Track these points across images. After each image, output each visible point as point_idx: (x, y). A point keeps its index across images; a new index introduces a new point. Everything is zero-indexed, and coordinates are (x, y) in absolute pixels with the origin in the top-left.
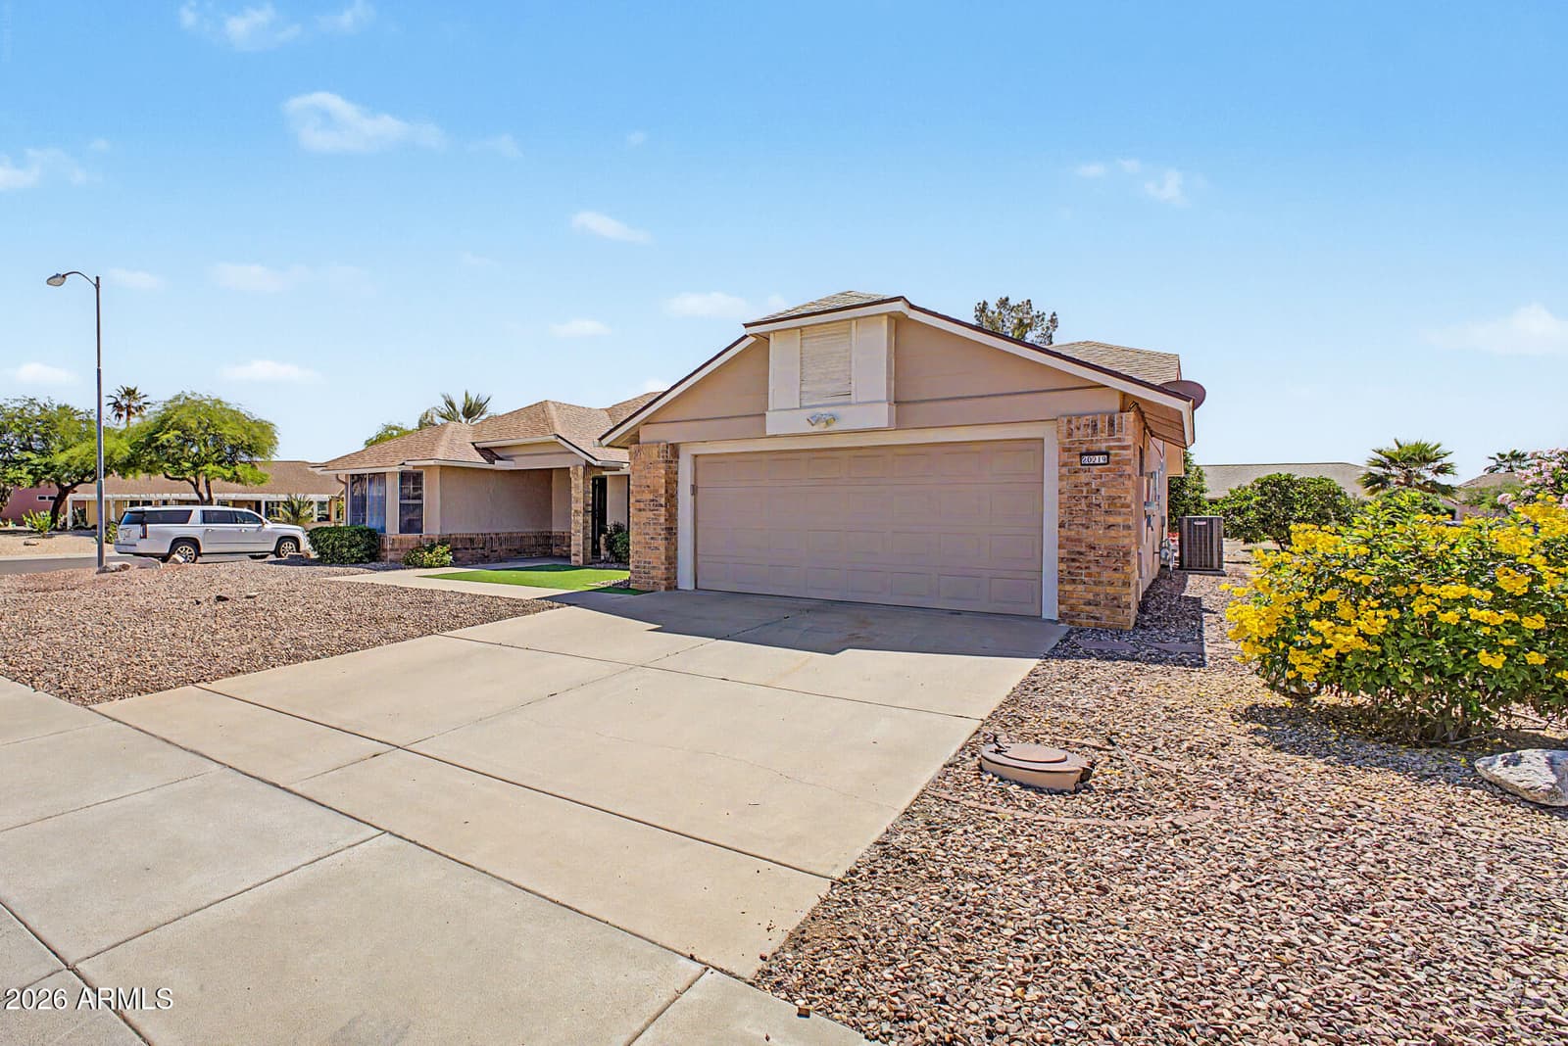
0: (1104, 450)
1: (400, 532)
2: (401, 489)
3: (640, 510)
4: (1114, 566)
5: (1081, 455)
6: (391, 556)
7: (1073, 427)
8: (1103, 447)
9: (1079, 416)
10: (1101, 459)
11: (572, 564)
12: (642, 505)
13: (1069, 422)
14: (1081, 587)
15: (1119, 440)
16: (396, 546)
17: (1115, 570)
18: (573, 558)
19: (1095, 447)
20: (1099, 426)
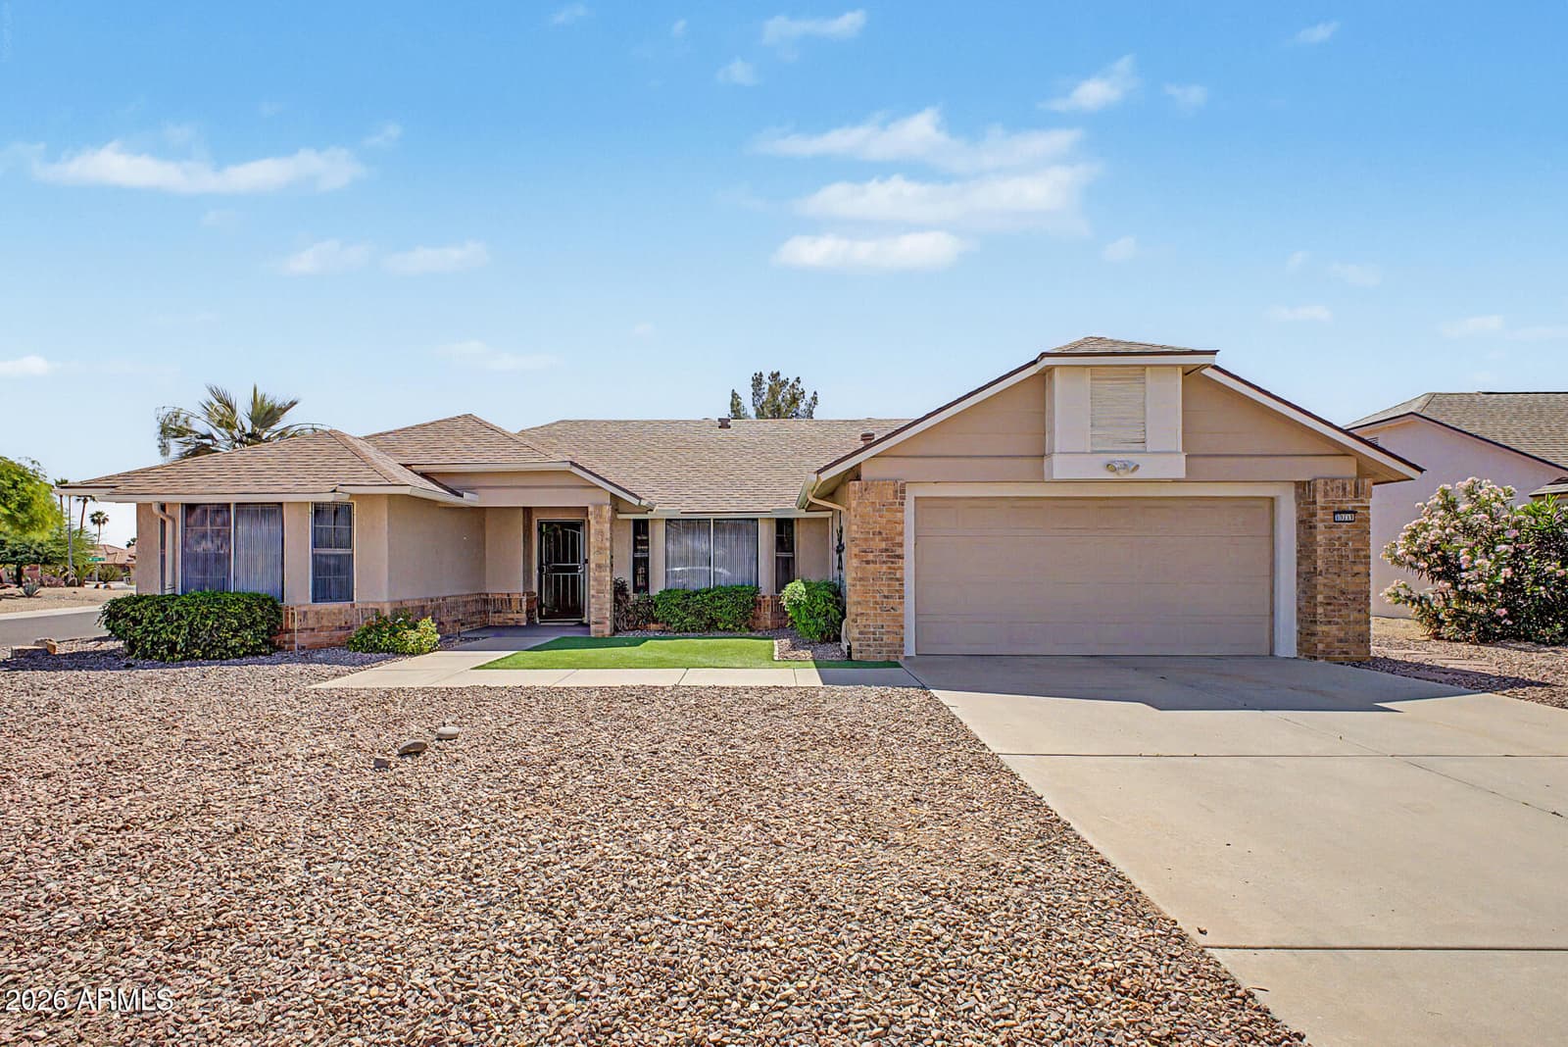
0: (1350, 509)
1: (315, 600)
2: (315, 530)
3: (868, 562)
4: (1359, 607)
5: (1335, 513)
6: (301, 639)
7: (1328, 488)
8: (1350, 506)
9: (1333, 480)
10: (1348, 517)
11: (593, 635)
12: (871, 557)
13: (1326, 483)
14: (1335, 627)
15: (1362, 501)
16: (311, 623)
17: (1360, 611)
18: (593, 627)
19: (1344, 506)
20: (1348, 489)
